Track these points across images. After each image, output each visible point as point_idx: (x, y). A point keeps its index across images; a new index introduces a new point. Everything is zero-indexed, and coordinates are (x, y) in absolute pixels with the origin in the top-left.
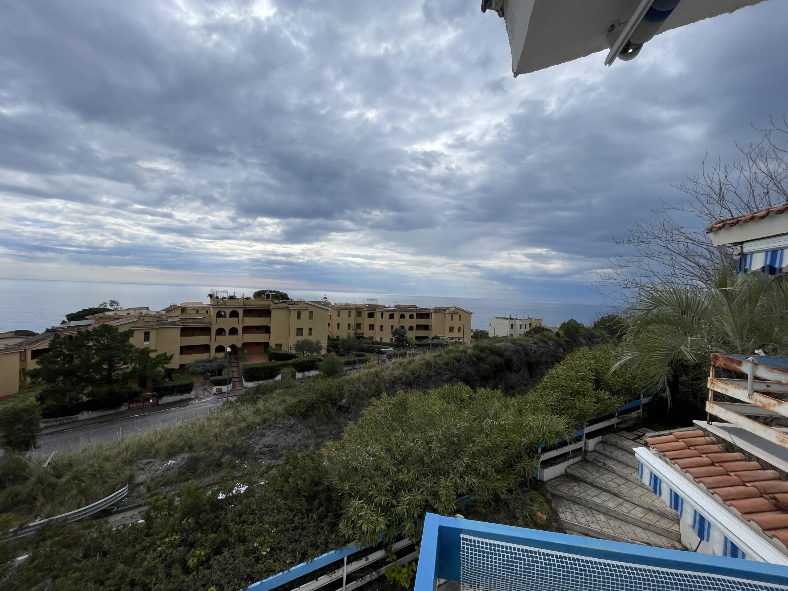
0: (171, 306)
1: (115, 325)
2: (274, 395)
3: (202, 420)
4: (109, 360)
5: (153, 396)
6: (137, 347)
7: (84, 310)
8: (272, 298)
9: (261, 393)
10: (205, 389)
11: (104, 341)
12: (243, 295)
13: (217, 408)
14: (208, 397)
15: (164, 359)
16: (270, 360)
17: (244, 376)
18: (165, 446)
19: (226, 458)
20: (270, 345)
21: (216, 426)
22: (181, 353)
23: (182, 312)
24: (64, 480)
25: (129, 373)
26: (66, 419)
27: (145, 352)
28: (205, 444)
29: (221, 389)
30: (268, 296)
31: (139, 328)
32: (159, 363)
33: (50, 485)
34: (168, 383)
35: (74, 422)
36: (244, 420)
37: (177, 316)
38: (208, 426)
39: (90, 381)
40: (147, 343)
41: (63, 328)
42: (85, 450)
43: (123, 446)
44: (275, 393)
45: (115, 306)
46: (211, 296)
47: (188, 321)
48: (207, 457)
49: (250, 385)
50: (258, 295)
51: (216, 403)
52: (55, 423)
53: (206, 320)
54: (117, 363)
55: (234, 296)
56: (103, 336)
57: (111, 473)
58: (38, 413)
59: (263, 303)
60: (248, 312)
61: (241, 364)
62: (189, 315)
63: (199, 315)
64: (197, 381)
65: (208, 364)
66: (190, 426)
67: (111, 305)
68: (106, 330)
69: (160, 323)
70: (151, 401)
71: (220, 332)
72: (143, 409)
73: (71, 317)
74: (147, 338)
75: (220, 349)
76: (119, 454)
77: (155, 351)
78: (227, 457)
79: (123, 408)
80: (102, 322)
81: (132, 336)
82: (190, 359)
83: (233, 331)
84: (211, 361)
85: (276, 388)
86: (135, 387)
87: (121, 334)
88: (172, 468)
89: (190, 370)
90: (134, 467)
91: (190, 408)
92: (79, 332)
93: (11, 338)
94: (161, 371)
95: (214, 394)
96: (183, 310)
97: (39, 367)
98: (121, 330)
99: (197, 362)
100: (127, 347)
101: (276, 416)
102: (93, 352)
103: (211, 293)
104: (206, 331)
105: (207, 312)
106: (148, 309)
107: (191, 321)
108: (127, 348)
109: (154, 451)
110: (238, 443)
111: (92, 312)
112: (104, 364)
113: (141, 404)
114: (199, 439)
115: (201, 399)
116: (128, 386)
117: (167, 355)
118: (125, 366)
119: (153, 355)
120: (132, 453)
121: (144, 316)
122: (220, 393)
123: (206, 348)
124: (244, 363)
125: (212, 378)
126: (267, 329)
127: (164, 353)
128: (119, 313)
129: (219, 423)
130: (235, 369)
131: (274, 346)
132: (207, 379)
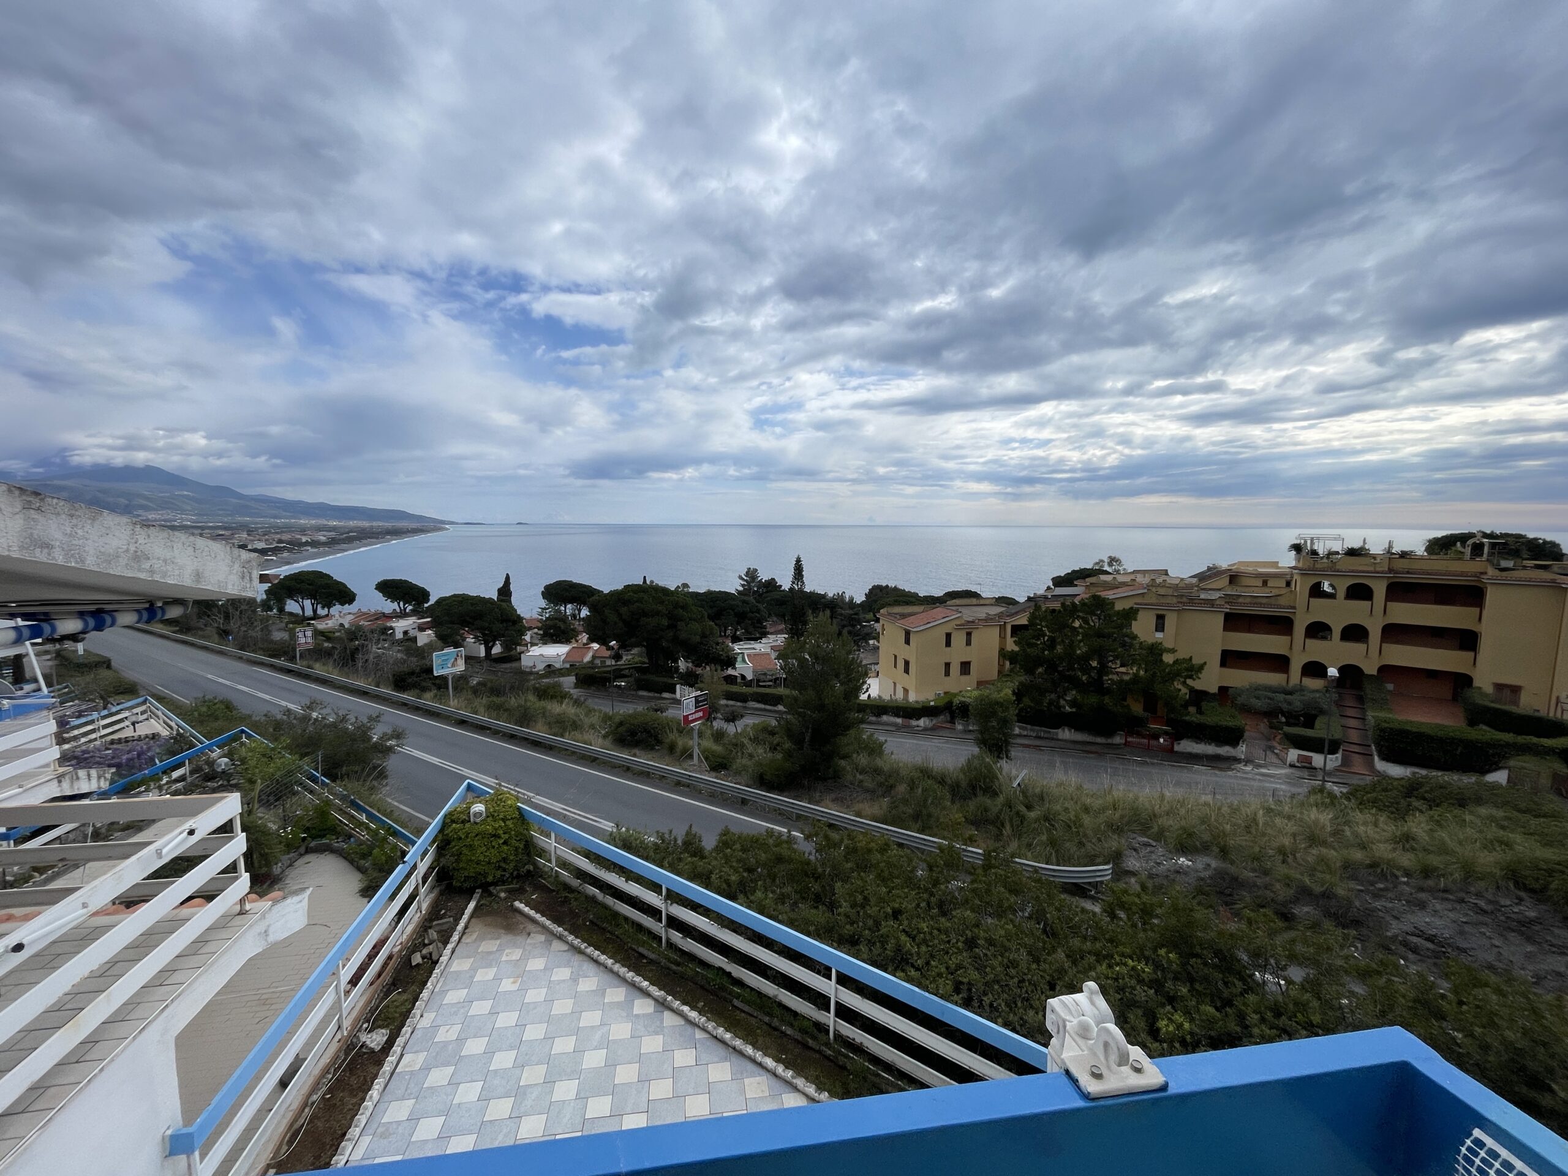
0: (1209, 569)
1: (1110, 597)
2: (1468, 818)
3: (1253, 807)
4: (1099, 653)
5: (1166, 733)
6: (1142, 640)
7: (1074, 572)
8: (1490, 554)
9: (1424, 799)
10: (1271, 748)
11: (1094, 622)
12: (1390, 546)
13: (1293, 796)
14: (1276, 766)
15: (1187, 670)
16: (1472, 723)
17: (1377, 745)
18: (1176, 827)
19: (1304, 910)
20: (1477, 683)
21: (1284, 832)
22: (1223, 664)
23: (1231, 582)
24: (1033, 815)
25: (1127, 683)
26: (1044, 731)
27: (1155, 651)
28: (1256, 858)
29: (1309, 760)
30: (1477, 549)
31: (1148, 607)
32: (1178, 674)
33: (1018, 813)
34: (1192, 715)
35: (1053, 739)
36: (1363, 846)
37: (1220, 590)
38: (1266, 824)
39: (1075, 683)
40: (1159, 635)
41: (1046, 597)
42: (1060, 785)
43: (1109, 799)
44: (1471, 813)
45: (1116, 566)
46: (1297, 548)
47: (1241, 600)
48: (1259, 888)
49: (1396, 771)
50: (1441, 546)
51: (1294, 785)
52: (1032, 734)
53: (1282, 601)
54: (1111, 661)
55: (1362, 549)
56: (1093, 613)
57: (1090, 833)
58: (1013, 712)
59: (1456, 566)
60: (1400, 590)
61: (1370, 715)
62: (1243, 589)
63: (1267, 590)
64: (1254, 729)
65: (1281, 697)
66: (1225, 810)
67: (1110, 564)
68: (1098, 604)
69: (1184, 600)
70: (1162, 740)
71: (1317, 630)
72: (1147, 750)
73: (1059, 582)
74: (1160, 626)
75: (1315, 669)
76: (1103, 809)
77: (1173, 651)
78: (1306, 909)
79: (1118, 740)
80: (1093, 591)
81: (1136, 620)
82: (1241, 678)
83: (1355, 633)
84: (1290, 693)
85: (1479, 801)
86: (1137, 708)
87: (1118, 612)
88: (1186, 873)
89: (1240, 700)
90: (1123, 841)
91: (1230, 777)
92: (1063, 604)
93: (992, 605)
94: (1180, 690)
95: (1292, 766)
96: (1234, 578)
97: (1016, 649)
98: (1119, 606)
99: (1256, 689)
100: (1127, 636)
101: (1469, 873)
102: (1079, 638)
103: (1298, 542)
104: (1282, 624)
105: (1288, 584)
106: (1166, 573)
107: (1248, 600)
108: (1126, 639)
109: (1155, 829)
110: (1340, 891)
111: (1082, 574)
112: (1093, 660)
113: (1146, 741)
114: (1244, 843)
115: (1259, 766)
116: (1126, 703)
117: (1194, 662)
118: (1123, 669)
119: (1168, 658)
120: (1122, 817)
121: (1159, 585)
122: (1306, 765)
123: (1280, 663)
124: (1382, 715)
125: (1286, 729)
126: (1468, 640)
127: (1188, 657)
128: (1120, 579)
129: (1291, 827)
130: (1353, 723)
131: (1489, 689)
132: (1277, 728)
